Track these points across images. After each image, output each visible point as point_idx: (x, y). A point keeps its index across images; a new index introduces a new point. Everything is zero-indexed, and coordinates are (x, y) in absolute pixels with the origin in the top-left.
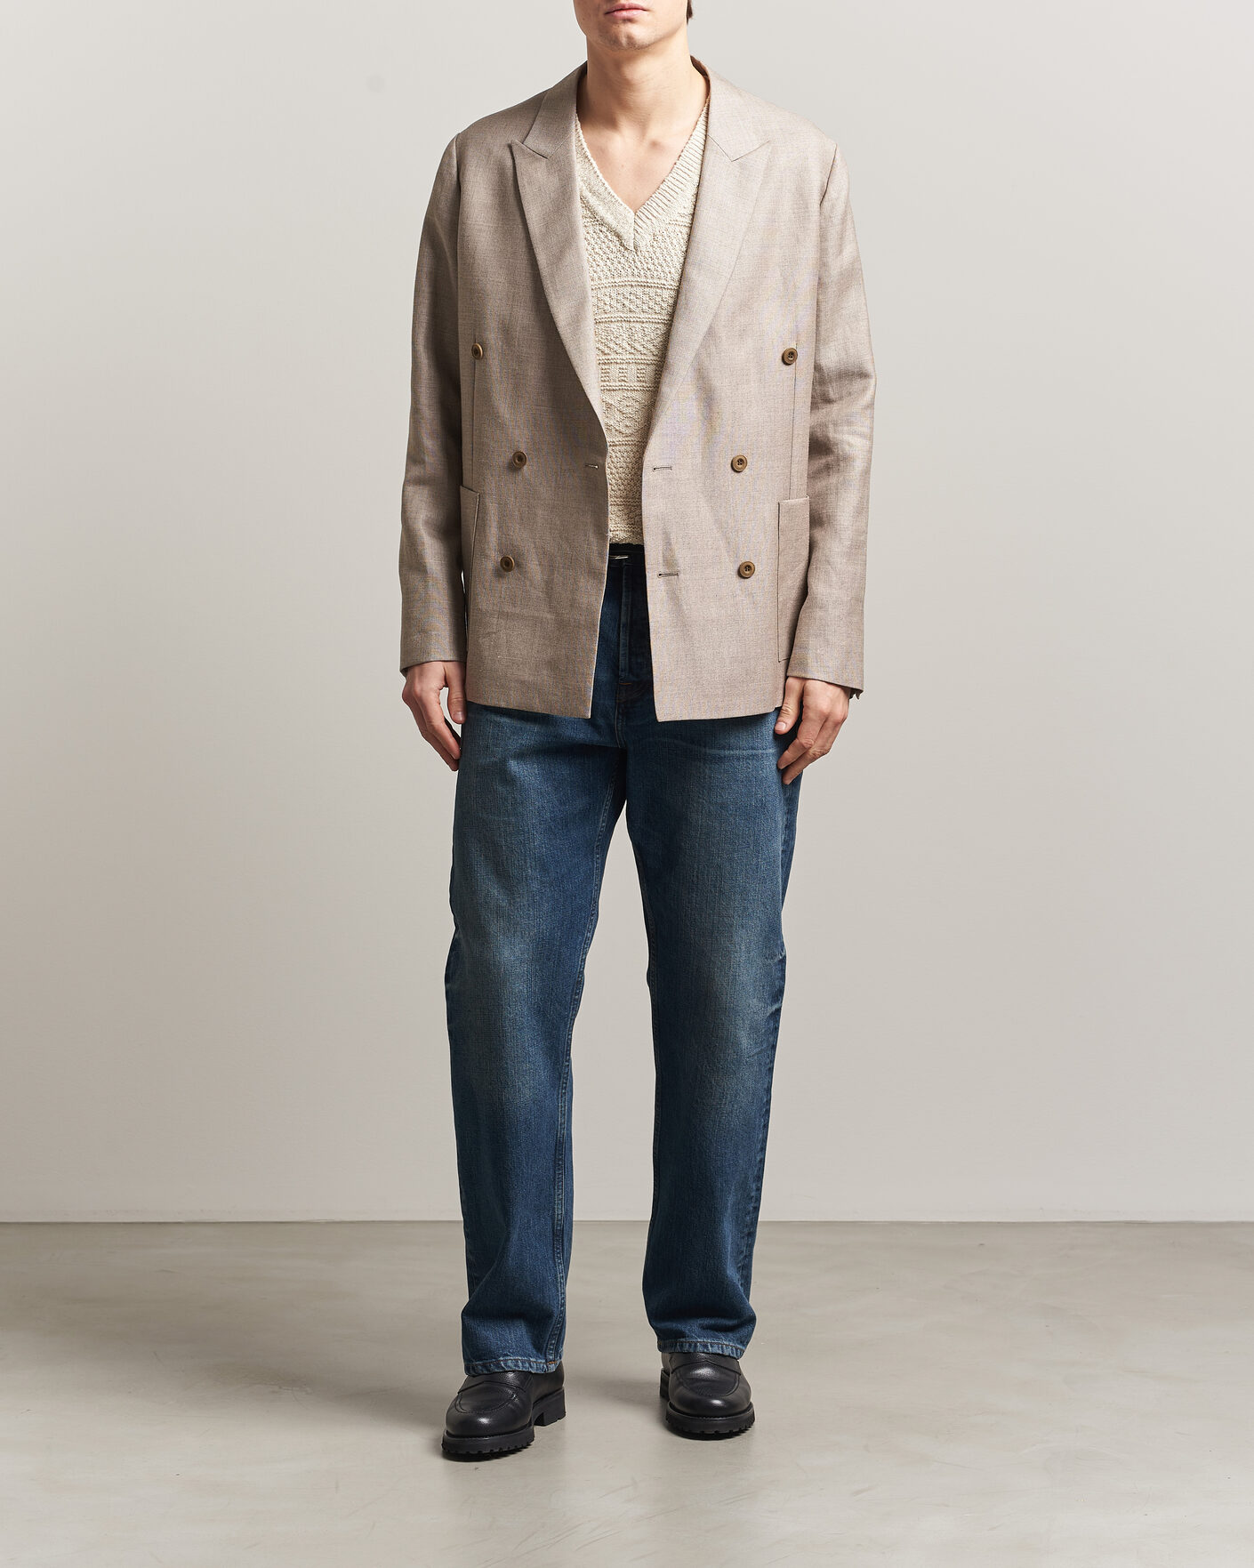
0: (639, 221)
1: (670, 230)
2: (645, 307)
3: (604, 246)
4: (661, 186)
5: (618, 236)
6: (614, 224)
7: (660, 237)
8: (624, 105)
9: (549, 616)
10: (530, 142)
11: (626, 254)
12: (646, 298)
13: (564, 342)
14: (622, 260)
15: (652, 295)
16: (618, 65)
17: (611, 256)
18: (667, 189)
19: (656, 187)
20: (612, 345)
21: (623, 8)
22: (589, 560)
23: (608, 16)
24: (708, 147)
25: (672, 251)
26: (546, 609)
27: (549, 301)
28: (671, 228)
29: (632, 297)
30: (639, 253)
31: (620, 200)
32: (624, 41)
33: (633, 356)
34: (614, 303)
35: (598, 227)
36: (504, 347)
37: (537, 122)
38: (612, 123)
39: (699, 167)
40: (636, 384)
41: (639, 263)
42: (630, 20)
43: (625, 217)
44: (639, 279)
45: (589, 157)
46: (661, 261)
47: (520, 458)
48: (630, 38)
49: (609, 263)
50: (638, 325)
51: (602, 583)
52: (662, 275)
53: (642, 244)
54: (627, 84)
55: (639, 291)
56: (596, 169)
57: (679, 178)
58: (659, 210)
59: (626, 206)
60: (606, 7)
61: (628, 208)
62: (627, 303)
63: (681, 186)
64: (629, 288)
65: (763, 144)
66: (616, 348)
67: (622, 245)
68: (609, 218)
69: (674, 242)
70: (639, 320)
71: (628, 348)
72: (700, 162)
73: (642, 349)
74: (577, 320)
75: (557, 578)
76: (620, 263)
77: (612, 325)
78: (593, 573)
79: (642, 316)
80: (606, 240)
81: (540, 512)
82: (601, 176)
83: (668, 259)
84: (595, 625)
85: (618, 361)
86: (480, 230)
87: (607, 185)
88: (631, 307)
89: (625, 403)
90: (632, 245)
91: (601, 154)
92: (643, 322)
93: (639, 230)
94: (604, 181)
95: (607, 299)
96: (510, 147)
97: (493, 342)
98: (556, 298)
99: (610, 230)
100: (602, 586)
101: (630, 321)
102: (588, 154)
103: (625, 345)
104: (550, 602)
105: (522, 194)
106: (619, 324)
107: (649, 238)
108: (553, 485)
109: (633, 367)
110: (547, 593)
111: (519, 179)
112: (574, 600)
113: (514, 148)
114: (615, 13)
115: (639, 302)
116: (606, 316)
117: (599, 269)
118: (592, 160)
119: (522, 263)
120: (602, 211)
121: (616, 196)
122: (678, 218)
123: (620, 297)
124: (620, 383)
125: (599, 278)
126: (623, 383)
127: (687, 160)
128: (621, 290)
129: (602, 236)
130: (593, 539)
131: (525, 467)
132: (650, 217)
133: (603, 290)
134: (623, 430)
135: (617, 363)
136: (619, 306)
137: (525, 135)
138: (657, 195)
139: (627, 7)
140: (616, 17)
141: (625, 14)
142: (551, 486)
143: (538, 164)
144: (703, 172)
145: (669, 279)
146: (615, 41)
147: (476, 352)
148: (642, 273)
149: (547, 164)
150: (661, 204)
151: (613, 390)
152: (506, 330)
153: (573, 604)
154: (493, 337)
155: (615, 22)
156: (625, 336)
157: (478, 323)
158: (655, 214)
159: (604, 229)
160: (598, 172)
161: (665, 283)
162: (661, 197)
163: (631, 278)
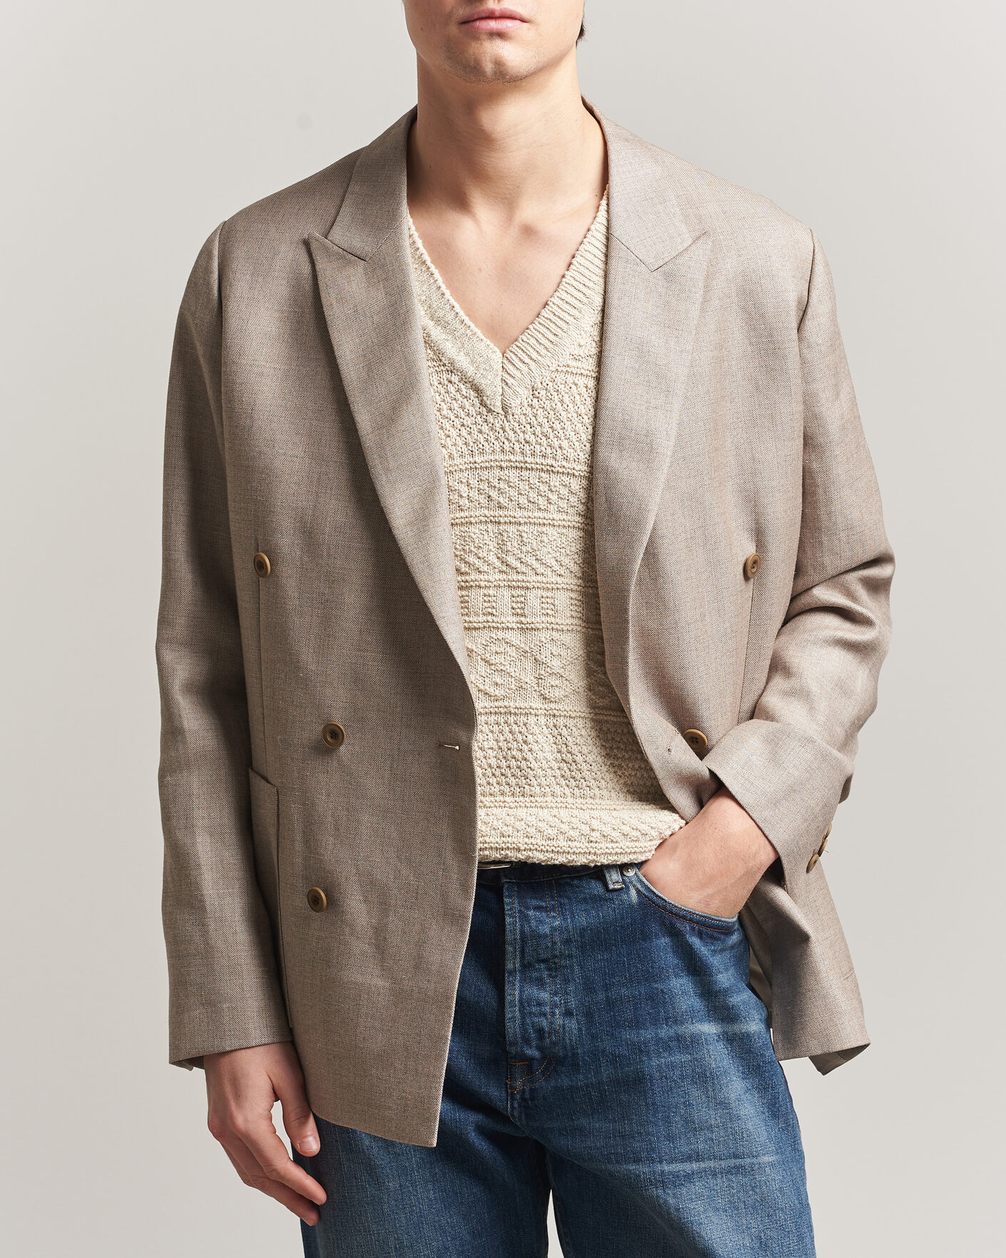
0: (509, 367)
1: (558, 380)
2: (523, 501)
3: (455, 405)
4: (543, 312)
5: (477, 390)
6: (471, 371)
7: (543, 392)
8: (480, 175)
9: (380, 983)
10: (338, 234)
11: (490, 419)
12: (524, 486)
13: (404, 551)
14: (485, 428)
15: (534, 481)
16: (471, 106)
17: (468, 421)
18: (552, 317)
19: (535, 313)
20: (472, 559)
21: (492, 16)
22: (444, 896)
23: (464, 27)
24: (613, 253)
25: (564, 414)
26: (377, 972)
27: (378, 487)
28: (560, 378)
29: (502, 485)
30: (510, 417)
31: (479, 333)
32: (489, 67)
33: (505, 577)
34: (474, 494)
35: (445, 376)
36: (306, 559)
37: (346, 202)
38: (461, 202)
39: (601, 281)
40: (511, 619)
41: (511, 433)
42: (501, 35)
43: (488, 359)
44: (512, 457)
45: (429, 262)
46: (546, 429)
47: (334, 735)
48: (499, 63)
49: (464, 432)
50: (512, 529)
51: (463, 931)
52: (549, 451)
53: (514, 403)
54: (485, 139)
55: (513, 476)
56: (440, 282)
57: (569, 299)
58: (543, 351)
59: (489, 342)
60: (462, 12)
61: (492, 345)
62: (494, 494)
63: (573, 311)
64: (497, 472)
65: (698, 238)
66: (478, 563)
67: (483, 404)
68: (463, 361)
69: (566, 399)
70: (513, 520)
71: (498, 564)
72: (602, 273)
73: (519, 565)
74: (423, 518)
75: (393, 922)
76: (480, 432)
77: (472, 529)
78: (452, 916)
79: (519, 513)
80: (458, 396)
81: (365, 818)
82: (447, 293)
83: (557, 426)
84: (449, 998)
85: (483, 584)
86: (261, 375)
87: (458, 308)
88: (501, 500)
89: (494, 648)
90: (499, 404)
91: (445, 254)
92: (520, 524)
93: (510, 381)
94: (452, 301)
95: (464, 489)
96: (307, 244)
97: (286, 550)
98: (388, 481)
99: (465, 379)
100: (463, 935)
101: (499, 523)
102: (426, 257)
103: (492, 559)
104: (383, 960)
105: (328, 319)
106: (483, 527)
107: (524, 393)
108: (387, 775)
109: (506, 593)
110: (377, 947)
111: (323, 295)
112: (420, 957)
113: (314, 246)
114: (478, 23)
115: (513, 493)
116: (462, 514)
117: (449, 442)
118: (433, 268)
119: (329, 429)
120: (450, 349)
121: (473, 326)
122: (569, 362)
123: (484, 486)
124: (485, 618)
125: (451, 456)
126: (490, 618)
127: (582, 269)
128: (485, 475)
129: (452, 389)
130: (452, 861)
131: (342, 748)
132: (527, 360)
133: (457, 475)
134: (491, 690)
135: (480, 587)
136: (483, 500)
137: (329, 224)
138: (537, 326)
139: (497, 14)
140: (478, 28)
141: (493, 25)
142: (383, 778)
143: (350, 271)
144: (610, 288)
145: (559, 457)
146: (474, 69)
147: (260, 566)
148: (517, 446)
149: (365, 269)
150: (543, 341)
151: (475, 629)
152: (309, 534)
153: (419, 964)
154: (287, 541)
155: (475, 36)
156: (492, 545)
157: (261, 520)
158: (535, 355)
159: (455, 379)
160: (444, 288)
161: (554, 463)
162: (542, 329)
163: (499, 456)
